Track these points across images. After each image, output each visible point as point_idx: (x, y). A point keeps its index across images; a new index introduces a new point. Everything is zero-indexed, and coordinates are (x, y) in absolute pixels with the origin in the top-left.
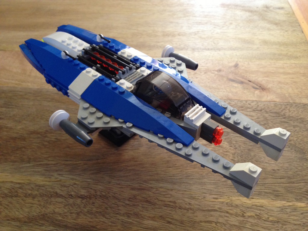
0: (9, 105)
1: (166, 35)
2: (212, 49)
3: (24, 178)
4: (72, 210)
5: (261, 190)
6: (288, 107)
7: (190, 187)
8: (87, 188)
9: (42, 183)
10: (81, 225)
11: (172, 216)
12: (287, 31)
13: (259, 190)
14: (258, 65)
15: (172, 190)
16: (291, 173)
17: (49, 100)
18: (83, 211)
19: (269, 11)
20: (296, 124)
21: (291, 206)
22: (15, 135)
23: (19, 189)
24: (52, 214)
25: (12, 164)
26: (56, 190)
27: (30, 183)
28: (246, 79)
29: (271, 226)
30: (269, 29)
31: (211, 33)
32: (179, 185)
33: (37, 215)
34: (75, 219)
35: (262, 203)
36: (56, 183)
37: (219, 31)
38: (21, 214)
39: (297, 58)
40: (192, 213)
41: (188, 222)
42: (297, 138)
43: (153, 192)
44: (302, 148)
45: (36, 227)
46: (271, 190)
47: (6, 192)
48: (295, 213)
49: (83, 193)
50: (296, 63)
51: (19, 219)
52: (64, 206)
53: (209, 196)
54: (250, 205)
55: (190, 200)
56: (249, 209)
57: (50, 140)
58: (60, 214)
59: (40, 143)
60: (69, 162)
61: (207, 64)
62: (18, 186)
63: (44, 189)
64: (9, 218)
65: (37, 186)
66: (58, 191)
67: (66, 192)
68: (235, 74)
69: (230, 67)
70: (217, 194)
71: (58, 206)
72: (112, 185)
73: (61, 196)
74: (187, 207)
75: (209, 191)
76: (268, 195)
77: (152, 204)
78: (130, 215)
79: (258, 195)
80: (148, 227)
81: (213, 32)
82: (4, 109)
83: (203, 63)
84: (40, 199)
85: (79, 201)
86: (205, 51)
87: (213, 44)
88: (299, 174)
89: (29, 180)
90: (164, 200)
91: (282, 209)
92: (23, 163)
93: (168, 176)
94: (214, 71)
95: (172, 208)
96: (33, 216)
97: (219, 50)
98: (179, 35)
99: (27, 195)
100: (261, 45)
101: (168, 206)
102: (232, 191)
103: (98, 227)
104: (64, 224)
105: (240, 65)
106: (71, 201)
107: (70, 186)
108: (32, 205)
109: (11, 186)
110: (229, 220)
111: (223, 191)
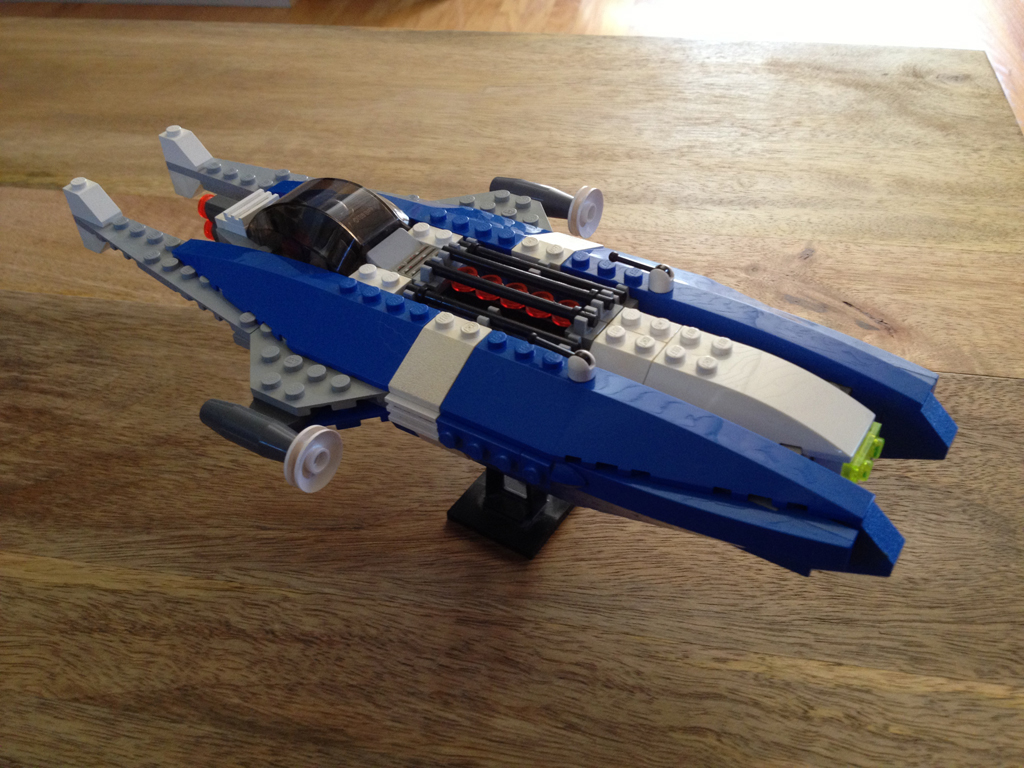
0: (92, 357)
1: (586, 154)
2: (731, 202)
3: (132, 577)
4: (274, 677)
5: (868, 641)
6: (969, 388)
7: (642, 623)
8: (322, 614)
9: (184, 593)
10: (298, 724)
11: (582, 708)
12: (976, 150)
13: (859, 639)
14: (878, 254)
15: (584, 629)
16: (966, 590)
17: (218, 344)
18: (305, 682)
19: (921, 86)
20: (990, 440)
21: (959, 692)
22: (106, 447)
23: (113, 610)
24: (213, 686)
25: (93, 532)
26: (226, 615)
27: (148, 592)
28: (834, 297)
29: (896, 752)
30: (918, 144)
31: (733, 152)
32: (607, 615)
33: (164, 687)
34: (278, 706)
35: (870, 680)
36: (228, 593)
37: (757, 146)
38: (116, 683)
39: (1007, 234)
40: (644, 701)
41: (631, 729)
42: (991, 485)
43: (525, 634)
44: (1006, 514)
45: (162, 723)
46: (899, 641)
47: (73, 615)
48: (971, 716)
49: (308, 628)
50: (1000, 250)
51: (107, 699)
52: (247, 663)
53: (702, 652)
54: (829, 685)
55: (642, 663)
56: (825, 697)
57: (215, 466)
58: (236, 688)
59: (183, 472)
60: (270, 534)
61: (713, 247)
62: (110, 599)
63: (192, 611)
64: (77, 695)
65: (169, 602)
66: (234, 619)
67: (259, 623)
68: (803, 281)
69: (789, 259)
70: (728, 646)
71: (231, 665)
72: (398, 605)
73: (241, 634)
74: (631, 681)
75: (702, 637)
76: (889, 655)
77: (521, 670)
78: (450, 700)
79: (858, 653)
80: (503, 738)
81: (739, 150)
82: (77, 367)
83: (701, 243)
84: (177, 640)
85: (294, 651)
86: (708, 207)
87: (737, 188)
88: (993, 596)
89: (145, 582)
90: (557, 659)
91: (932, 701)
92: (130, 531)
93: (575, 587)
94: (735, 268)
95: (583, 682)
96: (153, 692)
97: (755, 204)
98: (629, 156)
99: (138, 626)
100: (890, 193)
101: (570, 676)
102: (773, 638)
103: (350, 731)
104: (247, 718)
105: (818, 253)
106: (271, 649)
107: (271, 605)
108: (152, 659)
109: (90, 598)
110: (758, 729)
111: (747, 640)
